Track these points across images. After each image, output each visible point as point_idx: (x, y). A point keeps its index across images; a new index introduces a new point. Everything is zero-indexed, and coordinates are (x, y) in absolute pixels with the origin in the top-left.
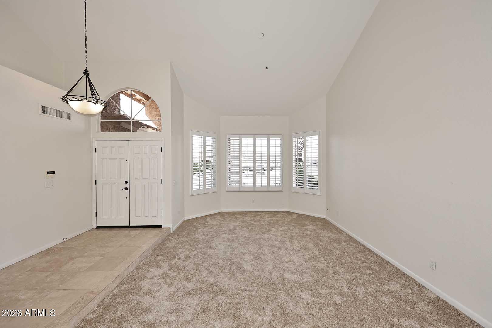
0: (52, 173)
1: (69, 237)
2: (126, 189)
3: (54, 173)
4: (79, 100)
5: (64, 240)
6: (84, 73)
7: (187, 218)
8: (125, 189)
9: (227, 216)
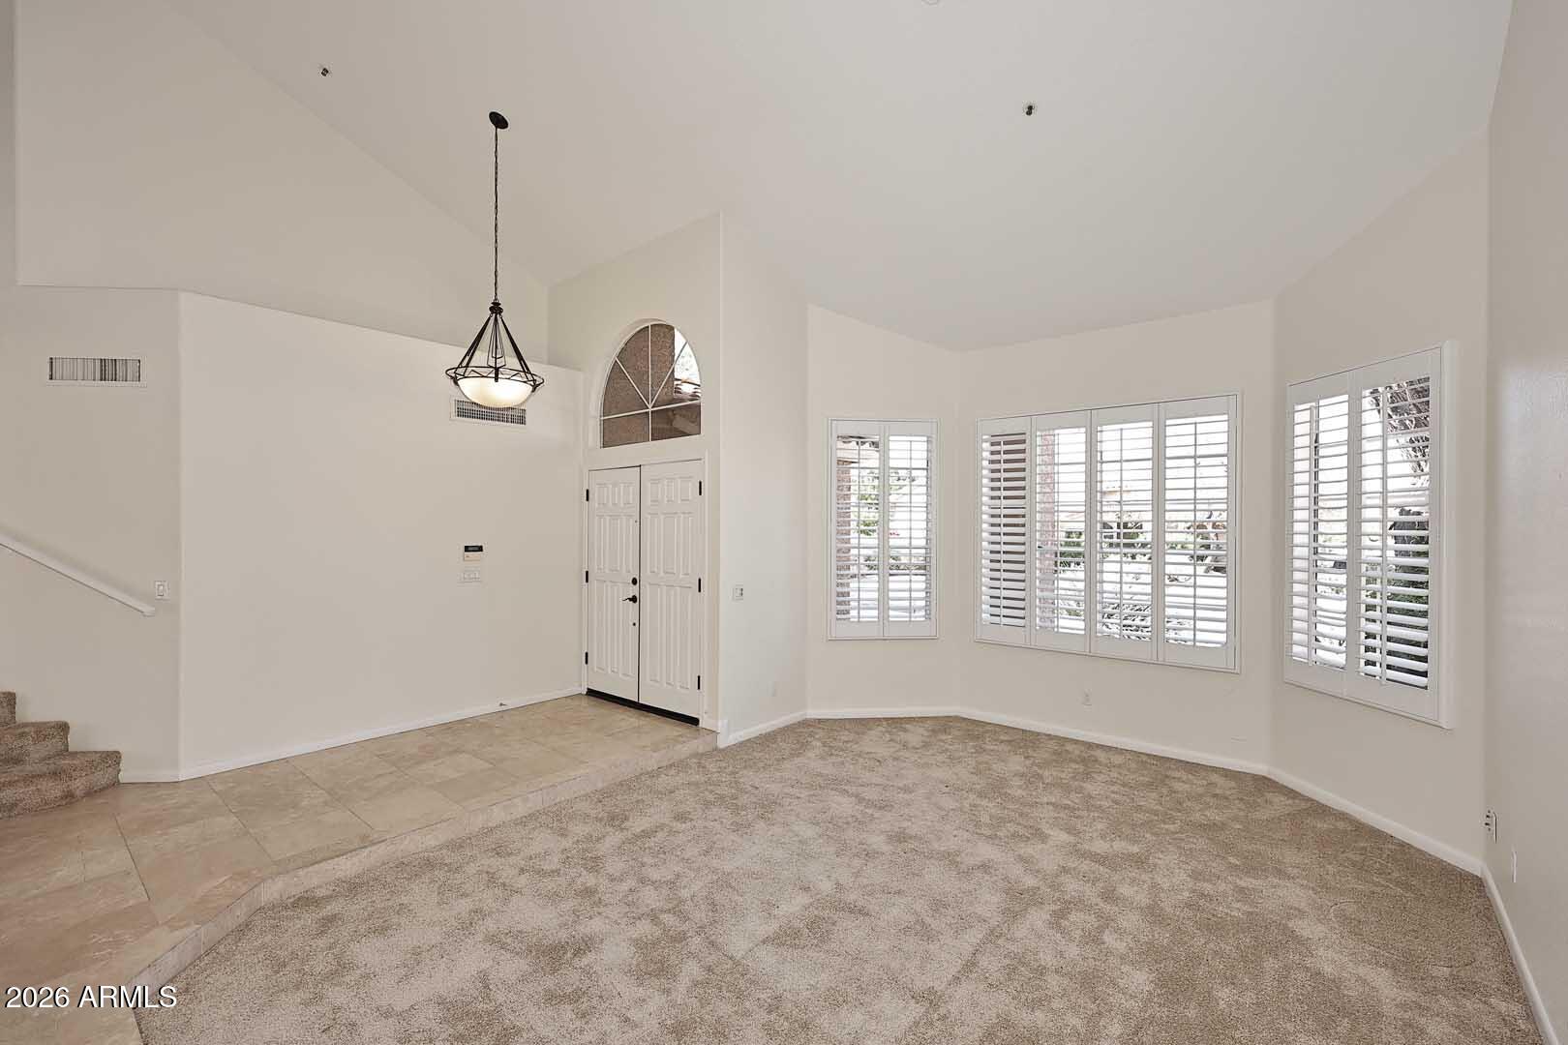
0: (476, 549)
1: (512, 703)
2: (634, 599)
3: (480, 549)
4: (483, 377)
5: (504, 708)
6: (491, 309)
7: (813, 713)
8: (630, 599)
9: (915, 736)
